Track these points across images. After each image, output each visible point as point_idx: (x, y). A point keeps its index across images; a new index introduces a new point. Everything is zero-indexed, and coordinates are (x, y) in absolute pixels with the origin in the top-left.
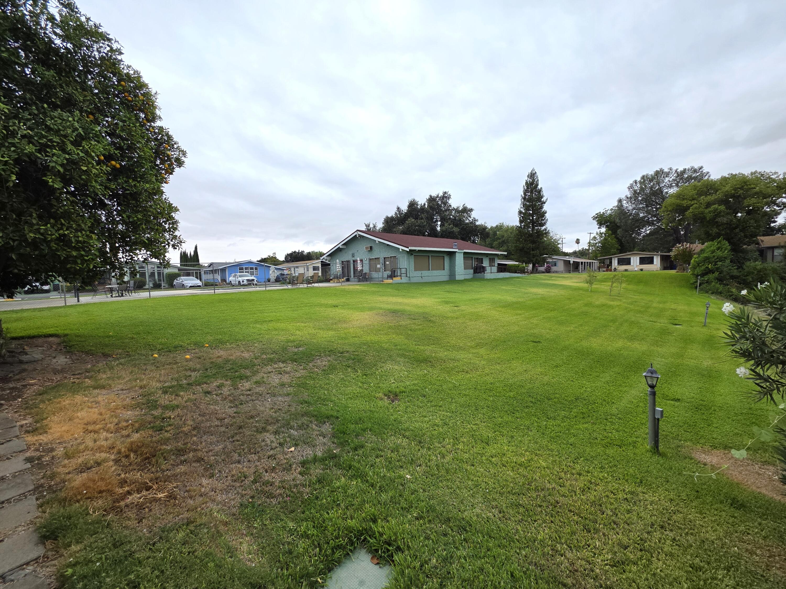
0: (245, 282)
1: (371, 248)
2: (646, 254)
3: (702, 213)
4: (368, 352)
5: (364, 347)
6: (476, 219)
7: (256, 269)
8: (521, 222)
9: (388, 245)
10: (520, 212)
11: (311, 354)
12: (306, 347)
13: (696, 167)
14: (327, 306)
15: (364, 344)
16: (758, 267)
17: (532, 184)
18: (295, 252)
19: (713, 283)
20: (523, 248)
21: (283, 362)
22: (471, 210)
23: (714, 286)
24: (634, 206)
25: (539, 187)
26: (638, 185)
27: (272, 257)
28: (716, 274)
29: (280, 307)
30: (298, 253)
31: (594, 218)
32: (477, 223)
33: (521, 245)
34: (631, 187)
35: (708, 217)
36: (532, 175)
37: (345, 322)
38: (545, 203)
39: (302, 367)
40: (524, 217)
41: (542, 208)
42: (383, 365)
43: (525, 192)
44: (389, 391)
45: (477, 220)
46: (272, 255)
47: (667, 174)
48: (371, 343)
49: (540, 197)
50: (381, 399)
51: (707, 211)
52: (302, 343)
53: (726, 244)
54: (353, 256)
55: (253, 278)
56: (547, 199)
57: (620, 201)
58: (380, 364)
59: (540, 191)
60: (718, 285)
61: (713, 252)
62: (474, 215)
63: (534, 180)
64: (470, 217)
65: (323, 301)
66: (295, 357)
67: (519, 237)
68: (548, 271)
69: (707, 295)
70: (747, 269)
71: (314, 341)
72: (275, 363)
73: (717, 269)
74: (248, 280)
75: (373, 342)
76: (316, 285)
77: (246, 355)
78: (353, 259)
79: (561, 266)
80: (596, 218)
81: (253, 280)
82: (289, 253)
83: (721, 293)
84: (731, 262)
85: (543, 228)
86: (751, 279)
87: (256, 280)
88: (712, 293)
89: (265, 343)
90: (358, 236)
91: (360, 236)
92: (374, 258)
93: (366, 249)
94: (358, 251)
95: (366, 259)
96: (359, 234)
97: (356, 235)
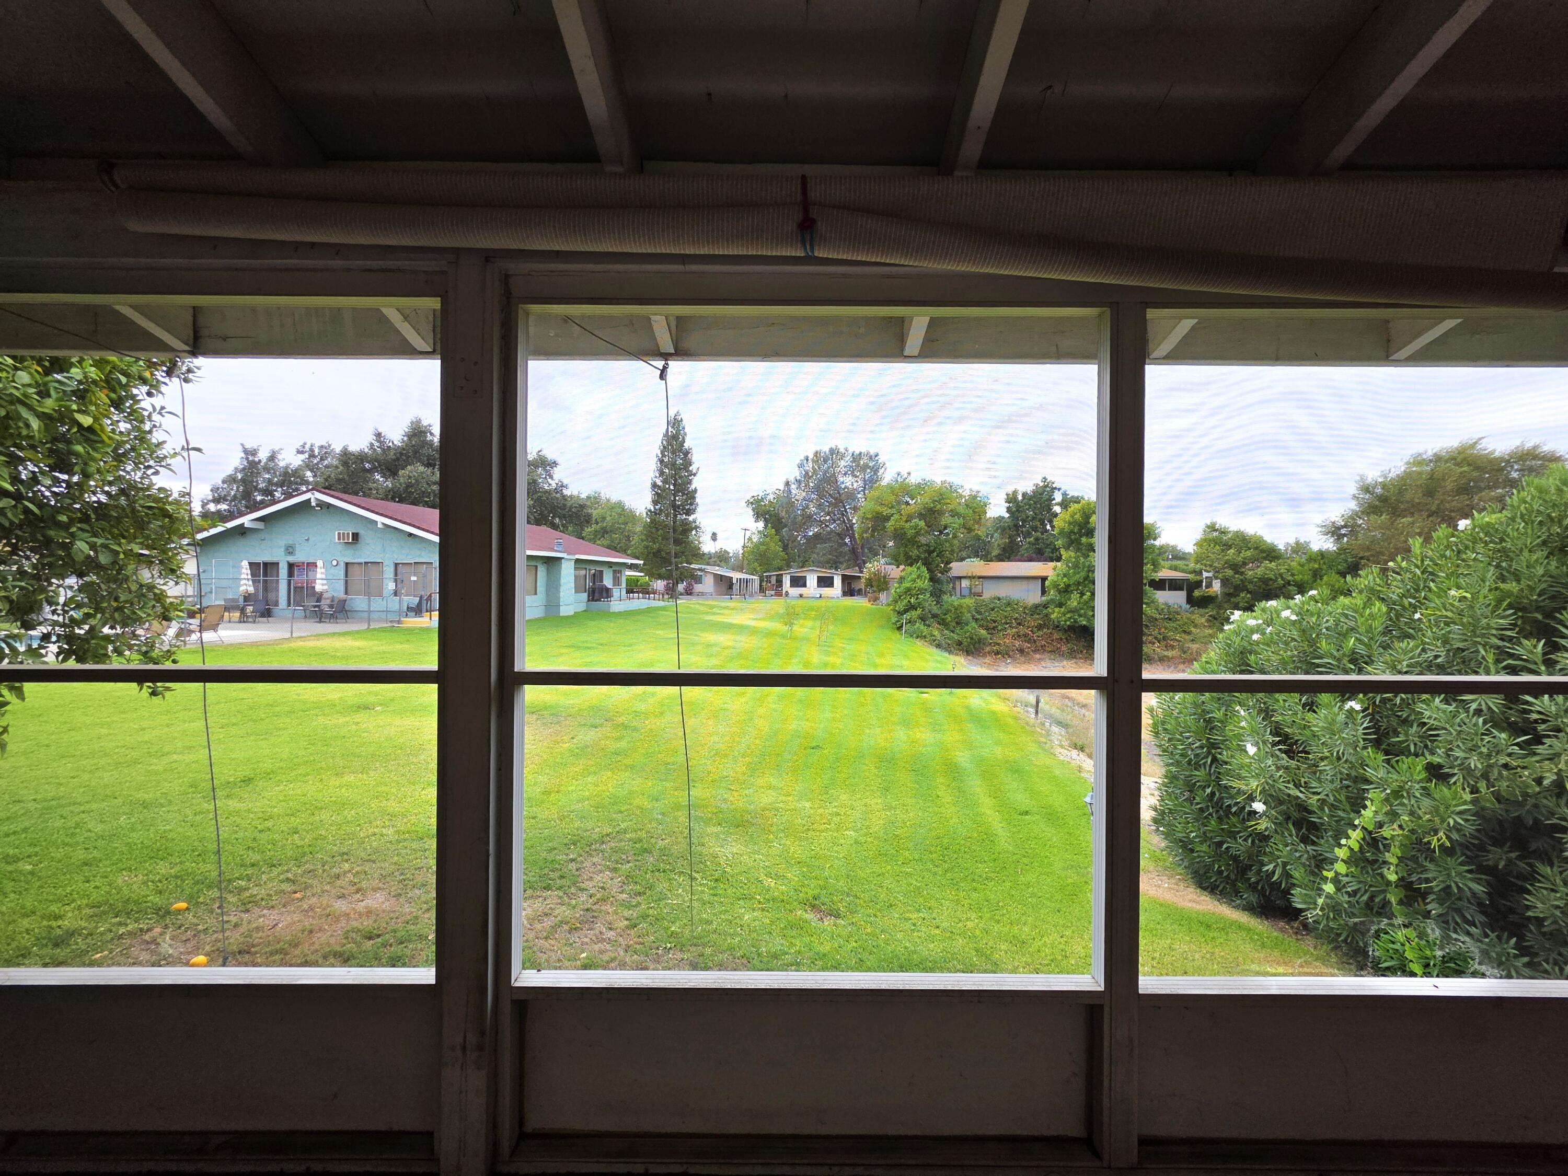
1: (356, 536)
2: (826, 573)
3: (902, 529)
6: (565, 483)
8: (655, 503)
9: (411, 535)
10: (654, 485)
13: (872, 453)
16: (956, 604)
17: (675, 437)
19: (918, 624)
20: (659, 551)
22: (555, 464)
23: (918, 628)
24: (804, 494)
25: (686, 445)
26: (810, 464)
28: (919, 611)
31: (749, 503)
32: (567, 492)
33: (656, 546)
34: (800, 466)
35: (910, 533)
36: (676, 423)
38: (695, 475)
40: (659, 495)
41: (690, 482)
43: (664, 449)
45: (566, 487)
47: (843, 457)
49: (687, 463)
51: (908, 525)
53: (924, 569)
54: (290, 550)
56: (698, 469)
57: (787, 484)
59: (687, 453)
60: (922, 627)
61: (914, 581)
62: (559, 475)
63: (678, 431)
64: (551, 477)
67: (654, 530)
68: (689, 592)
69: (911, 639)
70: (945, 606)
73: (919, 604)
78: (291, 559)
79: (708, 584)
80: (752, 503)
83: (925, 637)
84: (931, 595)
85: (691, 518)
86: (949, 619)
88: (917, 637)
90: (313, 504)
91: (321, 504)
92: (363, 561)
93: (339, 539)
94: (308, 540)
95: (335, 563)
96: (318, 499)
97: (308, 501)
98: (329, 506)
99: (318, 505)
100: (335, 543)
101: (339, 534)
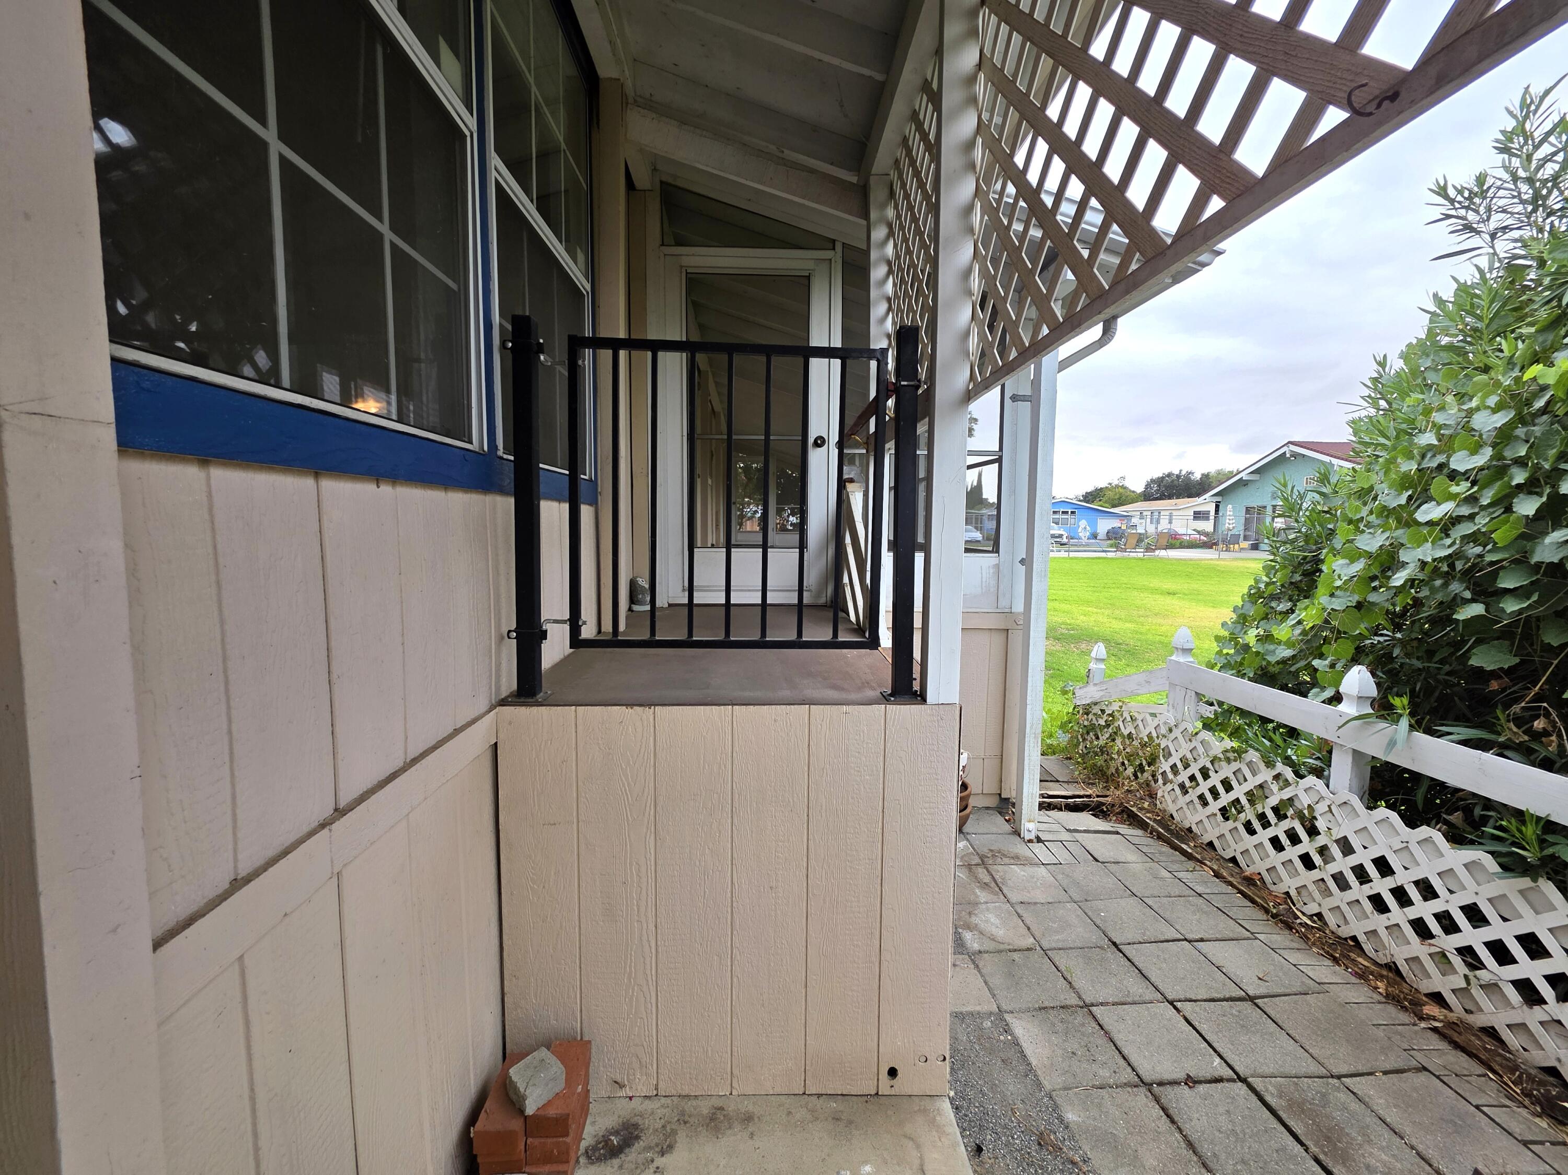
7: (1074, 514)
14: (1154, 591)
18: (1169, 475)
27: (1117, 486)
29: (1078, 584)
30: (1178, 476)
37: (1165, 616)
46: (1115, 482)
54: (1274, 495)
65: (1155, 583)
76: (1163, 553)
78: (1274, 503)
81: (1061, 536)
82: (1155, 476)
87: (1065, 535)
90: (1288, 455)
91: (1295, 455)
93: (1307, 483)
96: (1292, 451)
97: (1285, 453)
98: (1301, 455)
99: (1292, 456)
101: (1307, 479)
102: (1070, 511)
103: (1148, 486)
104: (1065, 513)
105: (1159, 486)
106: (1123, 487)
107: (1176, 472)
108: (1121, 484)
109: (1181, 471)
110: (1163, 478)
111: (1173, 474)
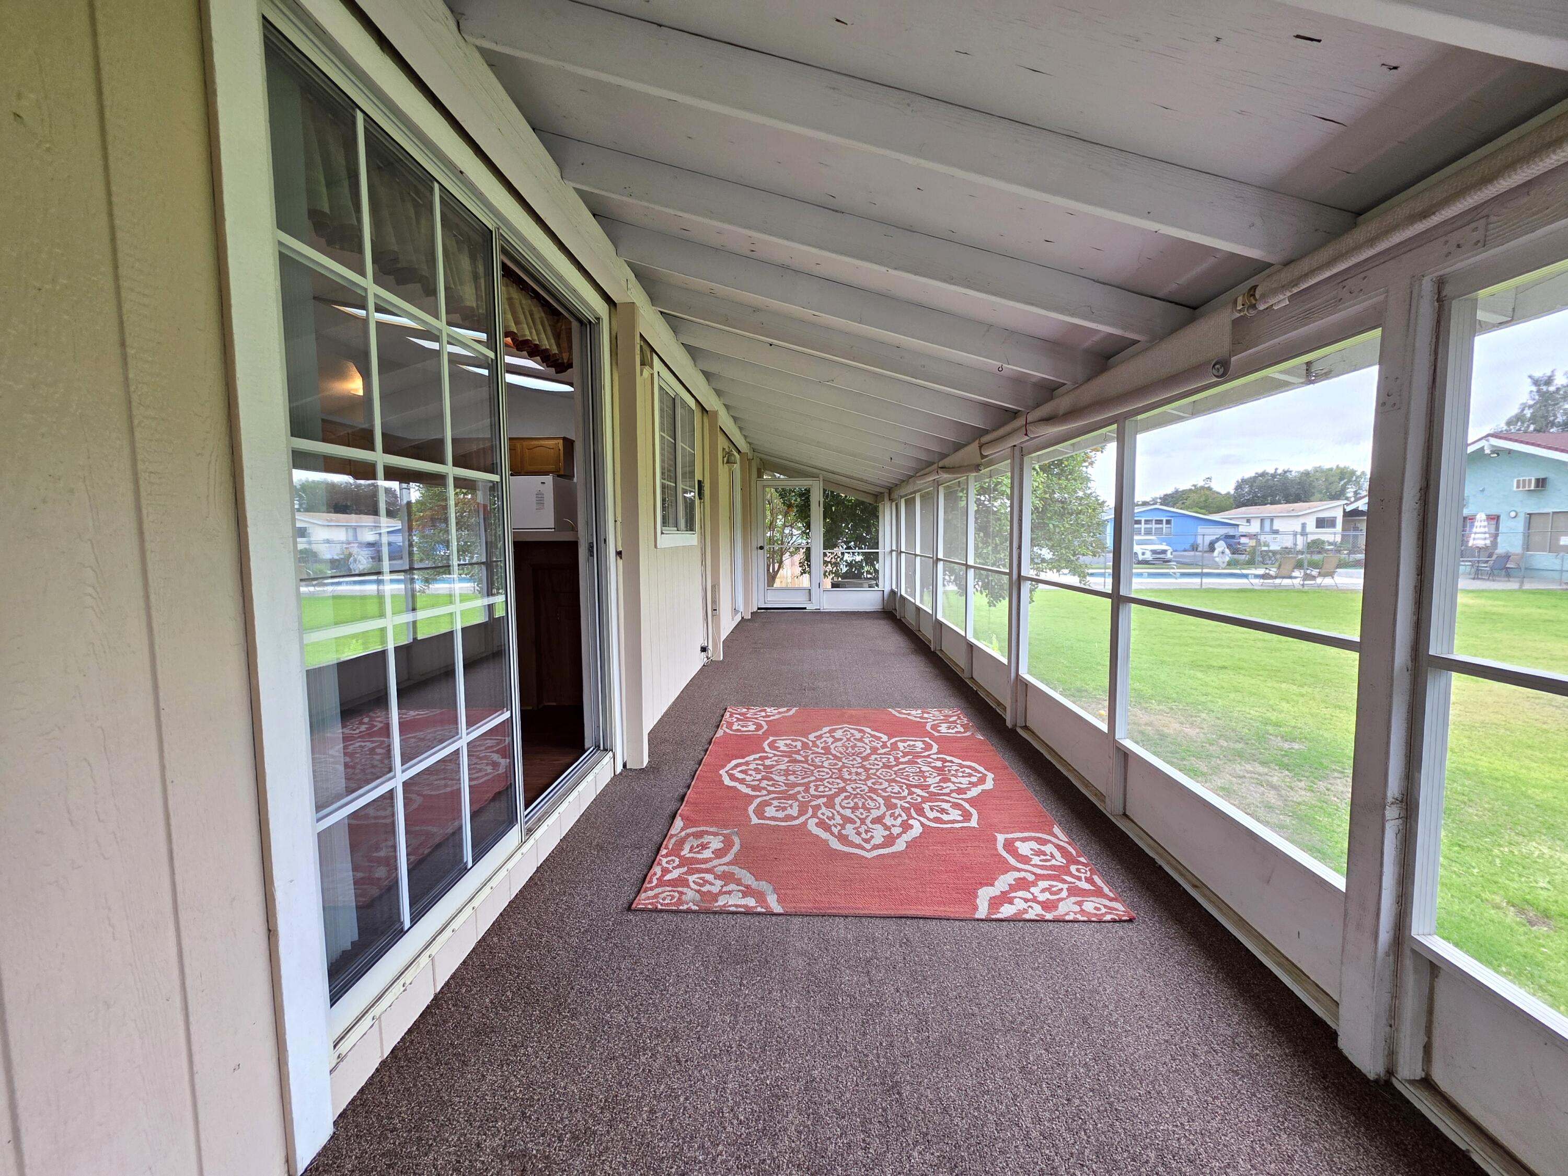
0: (1149, 556)
1: (1540, 482)
4: (1474, 797)
5: (1467, 782)
7: (1168, 522)
11: (1321, 763)
12: (1307, 743)
15: (1467, 774)
18: (1263, 475)
21: (1263, 763)
27: (1202, 488)
30: (1274, 476)
39: (1302, 784)
42: (1520, 839)
44: (1527, 901)
46: (1201, 483)
48: (1491, 777)
50: (1497, 907)
52: (1296, 733)
55: (1163, 547)
58: (1508, 835)
66: (1286, 760)
71: (1326, 735)
72: (1248, 761)
74: (1154, 552)
75: (1497, 774)
76: (1327, 581)
77: (1192, 732)
81: (1165, 551)
82: (1247, 476)
89: (1219, 715)
90: (1487, 451)
91: (1497, 451)
92: (1550, 510)
93: (1518, 487)
94: (1483, 491)
95: (1513, 514)
96: (1493, 446)
97: (1482, 449)
98: (1510, 452)
99: (1493, 452)
100: (1515, 492)
101: (1518, 482)
102: (1164, 519)
103: (1239, 487)
104: (1159, 522)
105: (1251, 487)
106: (1209, 489)
107: (1272, 471)
108: (1206, 486)
109: (1276, 469)
110: (1255, 478)
111: (1267, 474)
